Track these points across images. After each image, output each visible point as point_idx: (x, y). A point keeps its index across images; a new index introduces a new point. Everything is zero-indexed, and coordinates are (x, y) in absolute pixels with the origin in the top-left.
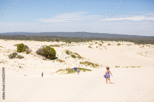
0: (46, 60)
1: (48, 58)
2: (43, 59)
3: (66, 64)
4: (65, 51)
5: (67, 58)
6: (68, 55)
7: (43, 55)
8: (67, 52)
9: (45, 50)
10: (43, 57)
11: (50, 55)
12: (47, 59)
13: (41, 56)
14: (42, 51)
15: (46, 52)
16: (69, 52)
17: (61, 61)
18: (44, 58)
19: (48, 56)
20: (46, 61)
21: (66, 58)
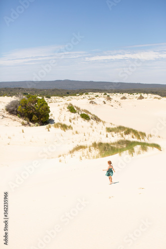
0: (30, 125)
1: (34, 122)
2: (23, 124)
3: (77, 133)
4: (66, 106)
5: (73, 121)
6: (73, 115)
7: (22, 115)
8: (72, 109)
9: (26, 104)
10: (21, 120)
11: (38, 115)
12: (30, 123)
13: (17, 118)
14: (19, 107)
15: (29, 108)
16: (75, 109)
17: (64, 127)
18: (25, 122)
19: (34, 117)
20: (29, 127)
21: (70, 121)
